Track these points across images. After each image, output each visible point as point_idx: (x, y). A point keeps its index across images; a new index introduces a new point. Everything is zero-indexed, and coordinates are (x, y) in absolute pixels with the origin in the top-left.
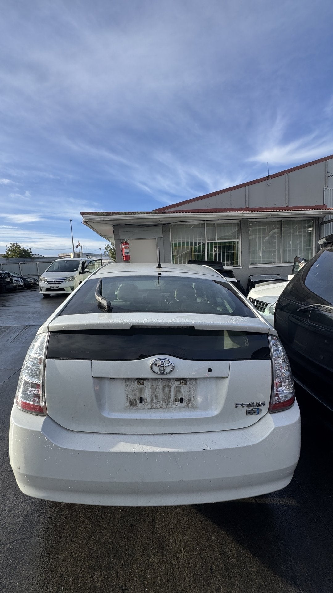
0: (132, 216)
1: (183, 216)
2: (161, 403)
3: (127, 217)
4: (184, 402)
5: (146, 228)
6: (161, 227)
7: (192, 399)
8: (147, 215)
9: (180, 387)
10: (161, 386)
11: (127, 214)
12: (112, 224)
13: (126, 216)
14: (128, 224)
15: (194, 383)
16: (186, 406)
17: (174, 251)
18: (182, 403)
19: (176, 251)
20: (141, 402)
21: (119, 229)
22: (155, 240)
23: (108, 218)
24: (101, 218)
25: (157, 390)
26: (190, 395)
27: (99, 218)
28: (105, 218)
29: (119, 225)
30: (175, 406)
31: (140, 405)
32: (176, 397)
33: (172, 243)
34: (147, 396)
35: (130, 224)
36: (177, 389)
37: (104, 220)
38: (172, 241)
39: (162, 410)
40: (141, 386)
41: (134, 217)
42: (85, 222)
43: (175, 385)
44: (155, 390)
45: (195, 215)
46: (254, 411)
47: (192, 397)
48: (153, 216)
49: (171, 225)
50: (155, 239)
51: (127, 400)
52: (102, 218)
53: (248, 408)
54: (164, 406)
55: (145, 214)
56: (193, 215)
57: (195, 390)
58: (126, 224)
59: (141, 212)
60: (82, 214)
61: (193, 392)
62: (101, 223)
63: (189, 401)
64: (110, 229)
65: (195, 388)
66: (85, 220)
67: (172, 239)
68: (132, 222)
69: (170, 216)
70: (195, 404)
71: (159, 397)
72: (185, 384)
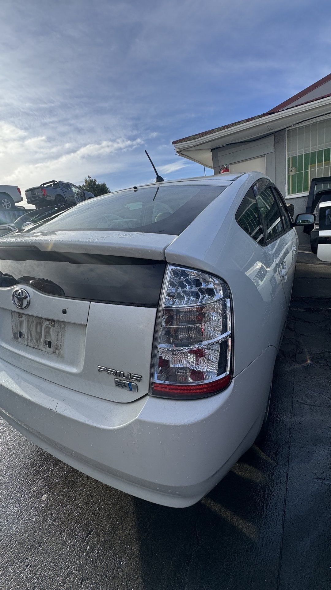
0: (228, 131)
1: (302, 109)
2: (34, 341)
3: (222, 134)
4: (52, 347)
5: (251, 144)
6: (272, 138)
7: (60, 345)
8: (247, 123)
9: (50, 328)
10: (35, 323)
11: (222, 130)
12: (210, 149)
13: (220, 133)
14: (229, 144)
15: (62, 326)
16: (53, 352)
17: (290, 169)
18: (50, 347)
19: (294, 168)
20: (20, 336)
21: (219, 153)
22: (263, 158)
23: (200, 141)
24: (192, 143)
25: (31, 326)
26: (57, 340)
27: (190, 144)
28: (197, 142)
29: (218, 148)
30: (44, 349)
31: (20, 339)
32: (45, 338)
33: (289, 159)
34: (25, 331)
35: (230, 143)
36: (47, 329)
37: (196, 146)
38: (289, 155)
39: (34, 350)
40: (20, 319)
41: (230, 131)
42: (178, 152)
43: (45, 324)
44: (30, 326)
45: (322, 103)
46: (124, 383)
47: (59, 343)
48: (255, 123)
49: (288, 130)
50: (264, 156)
51: (12, 331)
52: (194, 143)
53: (117, 378)
54: (36, 347)
55: (245, 123)
56: (319, 104)
57: (63, 335)
58: (227, 145)
59: (240, 122)
60: (174, 143)
61: (61, 337)
62: (197, 150)
63: (57, 348)
64: (208, 155)
65: (63, 333)
66: (178, 150)
67: (289, 151)
68: (231, 140)
69: (281, 115)
70: (61, 352)
71: (32, 335)
72: (54, 326)
